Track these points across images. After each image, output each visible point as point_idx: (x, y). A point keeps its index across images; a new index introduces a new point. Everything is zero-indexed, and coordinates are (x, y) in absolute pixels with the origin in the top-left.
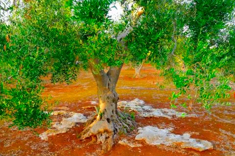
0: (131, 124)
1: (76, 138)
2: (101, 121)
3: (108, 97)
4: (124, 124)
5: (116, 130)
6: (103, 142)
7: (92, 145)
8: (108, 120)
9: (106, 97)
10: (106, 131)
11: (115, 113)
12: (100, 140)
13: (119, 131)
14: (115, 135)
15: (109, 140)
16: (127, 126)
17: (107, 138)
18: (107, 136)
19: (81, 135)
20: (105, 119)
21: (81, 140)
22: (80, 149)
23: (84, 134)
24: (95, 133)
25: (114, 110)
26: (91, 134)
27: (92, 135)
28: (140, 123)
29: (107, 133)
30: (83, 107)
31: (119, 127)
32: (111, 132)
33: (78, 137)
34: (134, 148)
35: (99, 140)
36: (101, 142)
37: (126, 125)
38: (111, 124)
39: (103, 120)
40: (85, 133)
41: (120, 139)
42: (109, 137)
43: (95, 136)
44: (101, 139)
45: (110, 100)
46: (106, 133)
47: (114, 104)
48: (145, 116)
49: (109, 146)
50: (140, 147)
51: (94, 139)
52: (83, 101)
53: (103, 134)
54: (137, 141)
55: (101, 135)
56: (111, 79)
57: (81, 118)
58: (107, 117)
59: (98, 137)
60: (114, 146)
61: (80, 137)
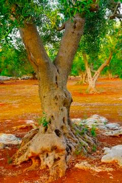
0: (92, 143)
1: (6, 163)
2: (47, 134)
3: (56, 97)
4: (82, 141)
5: (70, 148)
6: (50, 166)
7: (33, 171)
8: (57, 132)
9: (53, 97)
10: (55, 148)
11: (66, 122)
12: (45, 163)
13: (74, 149)
14: (69, 156)
15: (59, 163)
16: (87, 144)
17: (56, 160)
18: (57, 156)
19: (14, 158)
20: (52, 130)
21: (14, 166)
22: (14, 177)
23: (18, 157)
24: (38, 152)
25: (66, 118)
26: (30, 155)
27: (32, 157)
28: (105, 143)
29: (57, 152)
30: (15, 128)
31: (75, 144)
32: (62, 150)
33: (8, 161)
34: (100, 173)
35: (43, 163)
36: (47, 166)
37: (84, 143)
38: (63, 139)
39: (49, 133)
40: (20, 155)
41: (78, 162)
42: (59, 159)
43: (37, 158)
44: (47, 161)
45: (60, 102)
46: (54, 152)
47: (65, 108)
48: (112, 135)
49: (61, 171)
50: (110, 172)
51: (35, 163)
52: (13, 120)
53: (50, 154)
54: (104, 163)
55: (47, 155)
56: (60, 70)
57: (12, 139)
58: (55, 128)
59: (42, 159)
60: (68, 170)
61: (12, 162)
